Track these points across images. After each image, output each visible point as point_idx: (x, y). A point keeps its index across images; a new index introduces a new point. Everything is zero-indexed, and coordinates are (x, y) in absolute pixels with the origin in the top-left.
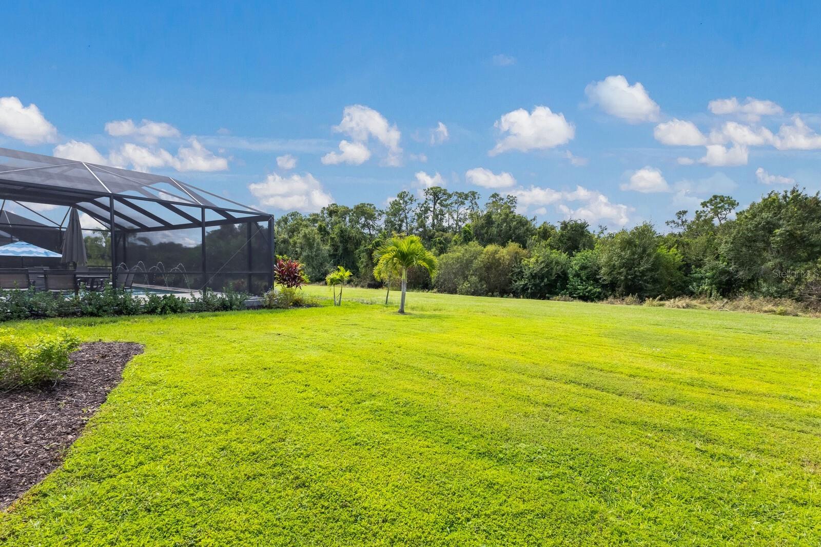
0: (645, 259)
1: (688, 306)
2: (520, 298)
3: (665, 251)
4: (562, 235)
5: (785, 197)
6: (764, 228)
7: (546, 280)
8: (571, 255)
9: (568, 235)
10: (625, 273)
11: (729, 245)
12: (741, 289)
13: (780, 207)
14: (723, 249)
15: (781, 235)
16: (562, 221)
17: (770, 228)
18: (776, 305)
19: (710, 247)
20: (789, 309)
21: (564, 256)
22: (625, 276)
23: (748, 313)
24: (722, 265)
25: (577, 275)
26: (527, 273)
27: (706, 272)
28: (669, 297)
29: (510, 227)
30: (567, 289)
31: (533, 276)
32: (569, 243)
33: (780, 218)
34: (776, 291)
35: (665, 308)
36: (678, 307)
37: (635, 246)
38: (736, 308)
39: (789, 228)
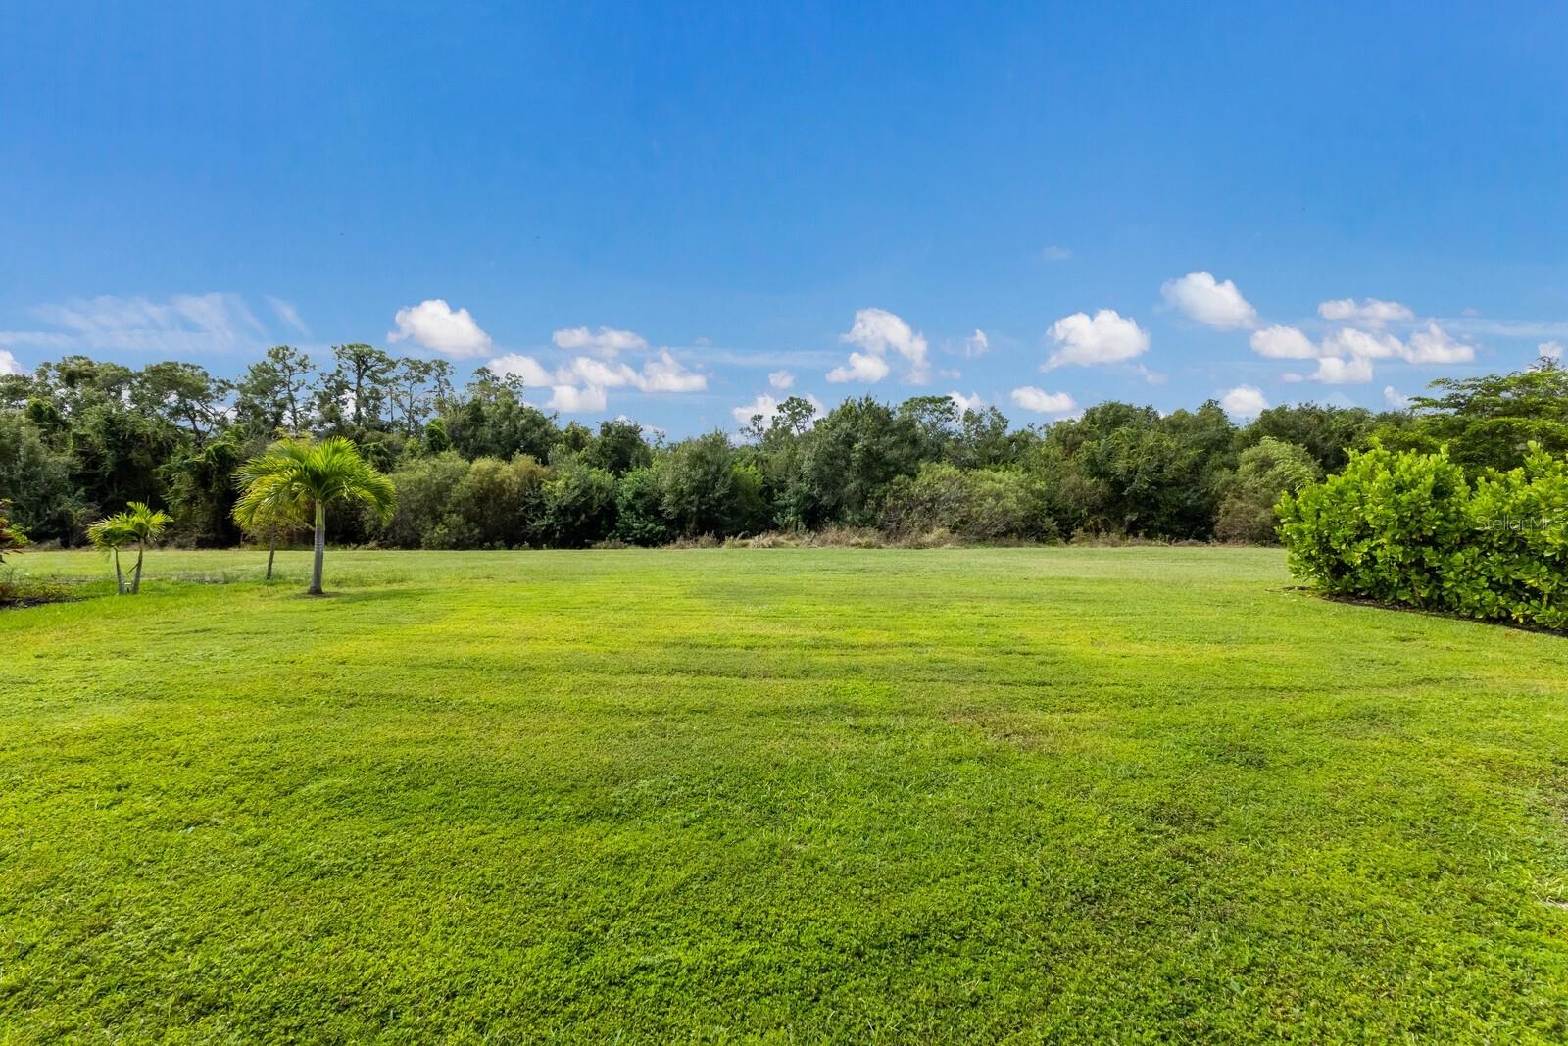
0: (721, 481)
1: (775, 545)
2: (541, 548)
3: (742, 470)
4: (604, 444)
5: (860, 405)
6: (844, 442)
7: (583, 516)
8: (618, 475)
9: (612, 444)
10: (696, 502)
11: (813, 463)
12: (827, 519)
13: (857, 417)
14: (806, 467)
15: (860, 450)
16: (602, 421)
17: (849, 441)
18: (861, 536)
19: (792, 465)
20: (874, 540)
21: (609, 477)
22: (698, 507)
23: (837, 548)
24: (806, 488)
25: (630, 507)
26: (551, 505)
27: (788, 498)
28: (752, 535)
29: (516, 427)
30: (617, 529)
31: (562, 511)
32: (615, 457)
33: (858, 431)
34: (860, 520)
35: (749, 549)
37: (707, 462)
38: (824, 543)
39: (866, 443)
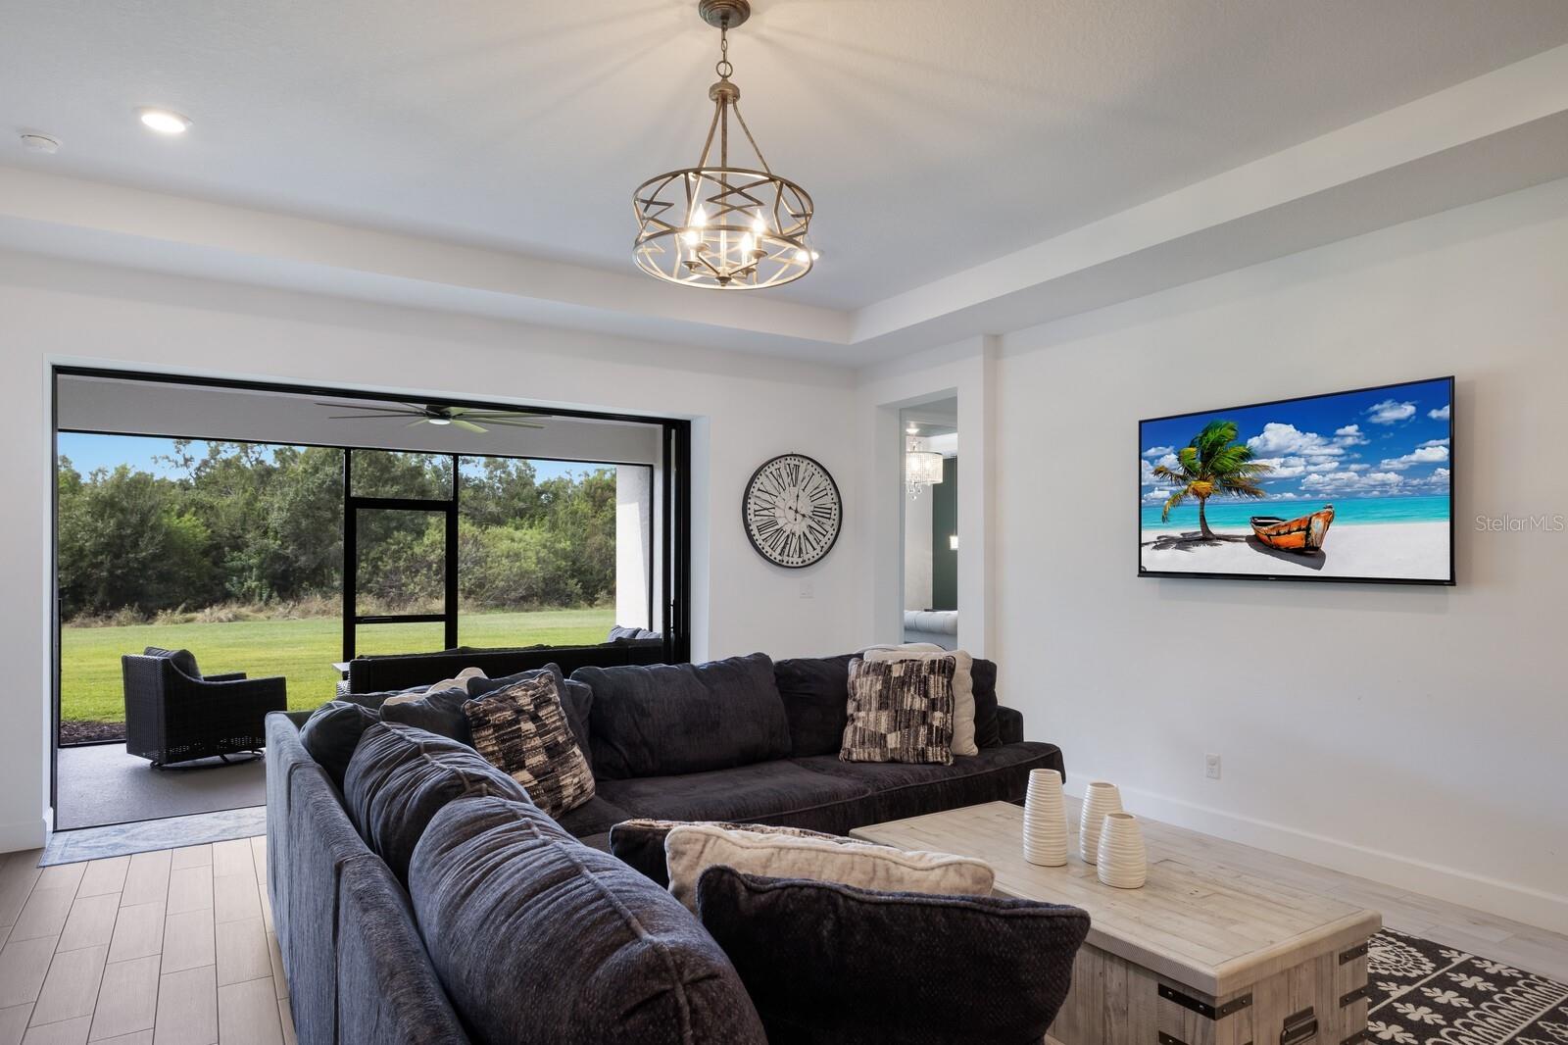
0: (147, 535)
1: (237, 618)
3: (175, 521)
10: (107, 565)
11: (284, 514)
12: (305, 584)
14: (275, 519)
19: (251, 515)
20: (372, 608)
22: (109, 571)
23: (324, 619)
24: (274, 545)
27: (247, 558)
28: (200, 607)
35: (196, 625)
36: (221, 621)
37: (123, 510)
38: (306, 614)
